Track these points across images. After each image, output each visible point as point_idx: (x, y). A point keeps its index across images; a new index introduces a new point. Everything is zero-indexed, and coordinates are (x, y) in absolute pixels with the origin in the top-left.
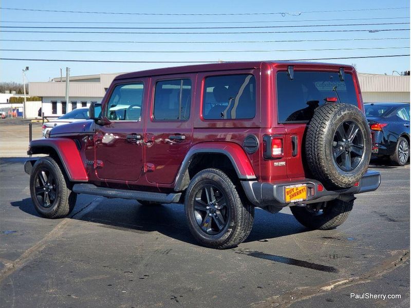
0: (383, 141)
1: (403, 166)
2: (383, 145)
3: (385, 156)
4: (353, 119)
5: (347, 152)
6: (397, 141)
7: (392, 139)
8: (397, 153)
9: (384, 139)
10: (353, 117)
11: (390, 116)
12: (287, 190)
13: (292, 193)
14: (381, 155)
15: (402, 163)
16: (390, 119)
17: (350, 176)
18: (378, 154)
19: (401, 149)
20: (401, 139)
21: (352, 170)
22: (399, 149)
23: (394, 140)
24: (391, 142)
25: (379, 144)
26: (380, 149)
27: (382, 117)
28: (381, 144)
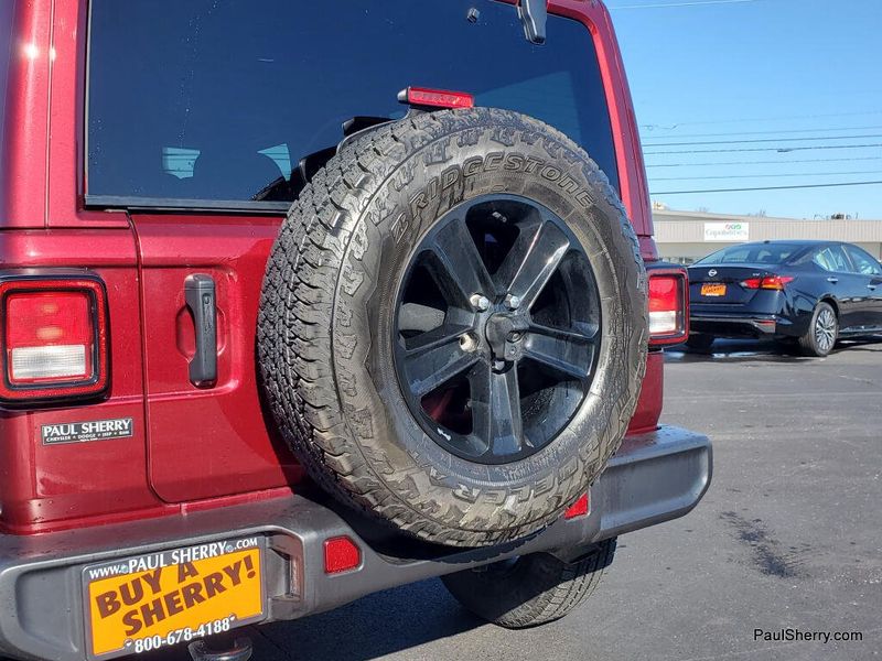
0: (785, 310)
1: (825, 356)
2: (786, 317)
3: (788, 338)
4: (532, 190)
5: (499, 365)
6: (814, 309)
7: (802, 305)
8: (813, 332)
9: (788, 307)
10: (529, 180)
11: (800, 261)
12: (97, 590)
13: (149, 597)
14: (781, 337)
15: (822, 352)
16: (798, 269)
17: (513, 491)
18: (776, 333)
19: (821, 325)
20: (820, 305)
21: (527, 453)
22: (818, 326)
23: (807, 307)
24: (801, 311)
25: (776, 315)
26: (778, 325)
27: (784, 265)
28: (781, 315)
